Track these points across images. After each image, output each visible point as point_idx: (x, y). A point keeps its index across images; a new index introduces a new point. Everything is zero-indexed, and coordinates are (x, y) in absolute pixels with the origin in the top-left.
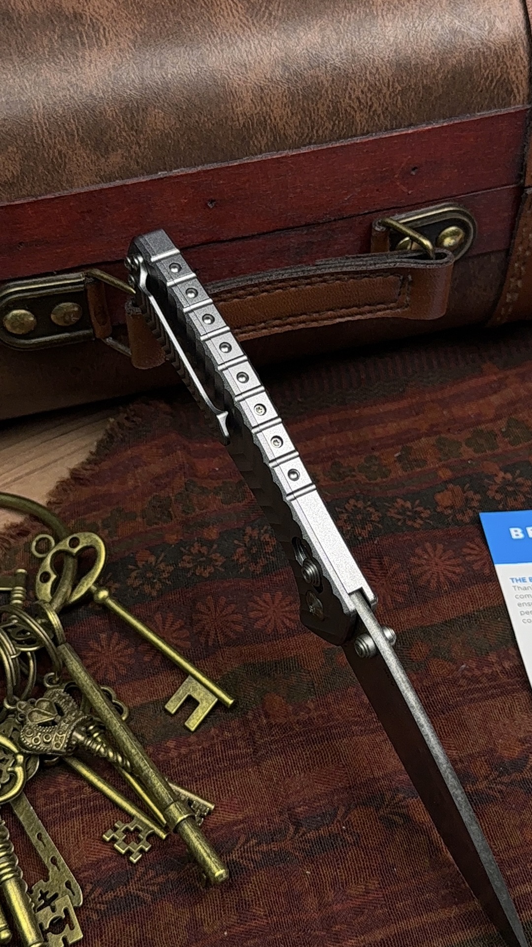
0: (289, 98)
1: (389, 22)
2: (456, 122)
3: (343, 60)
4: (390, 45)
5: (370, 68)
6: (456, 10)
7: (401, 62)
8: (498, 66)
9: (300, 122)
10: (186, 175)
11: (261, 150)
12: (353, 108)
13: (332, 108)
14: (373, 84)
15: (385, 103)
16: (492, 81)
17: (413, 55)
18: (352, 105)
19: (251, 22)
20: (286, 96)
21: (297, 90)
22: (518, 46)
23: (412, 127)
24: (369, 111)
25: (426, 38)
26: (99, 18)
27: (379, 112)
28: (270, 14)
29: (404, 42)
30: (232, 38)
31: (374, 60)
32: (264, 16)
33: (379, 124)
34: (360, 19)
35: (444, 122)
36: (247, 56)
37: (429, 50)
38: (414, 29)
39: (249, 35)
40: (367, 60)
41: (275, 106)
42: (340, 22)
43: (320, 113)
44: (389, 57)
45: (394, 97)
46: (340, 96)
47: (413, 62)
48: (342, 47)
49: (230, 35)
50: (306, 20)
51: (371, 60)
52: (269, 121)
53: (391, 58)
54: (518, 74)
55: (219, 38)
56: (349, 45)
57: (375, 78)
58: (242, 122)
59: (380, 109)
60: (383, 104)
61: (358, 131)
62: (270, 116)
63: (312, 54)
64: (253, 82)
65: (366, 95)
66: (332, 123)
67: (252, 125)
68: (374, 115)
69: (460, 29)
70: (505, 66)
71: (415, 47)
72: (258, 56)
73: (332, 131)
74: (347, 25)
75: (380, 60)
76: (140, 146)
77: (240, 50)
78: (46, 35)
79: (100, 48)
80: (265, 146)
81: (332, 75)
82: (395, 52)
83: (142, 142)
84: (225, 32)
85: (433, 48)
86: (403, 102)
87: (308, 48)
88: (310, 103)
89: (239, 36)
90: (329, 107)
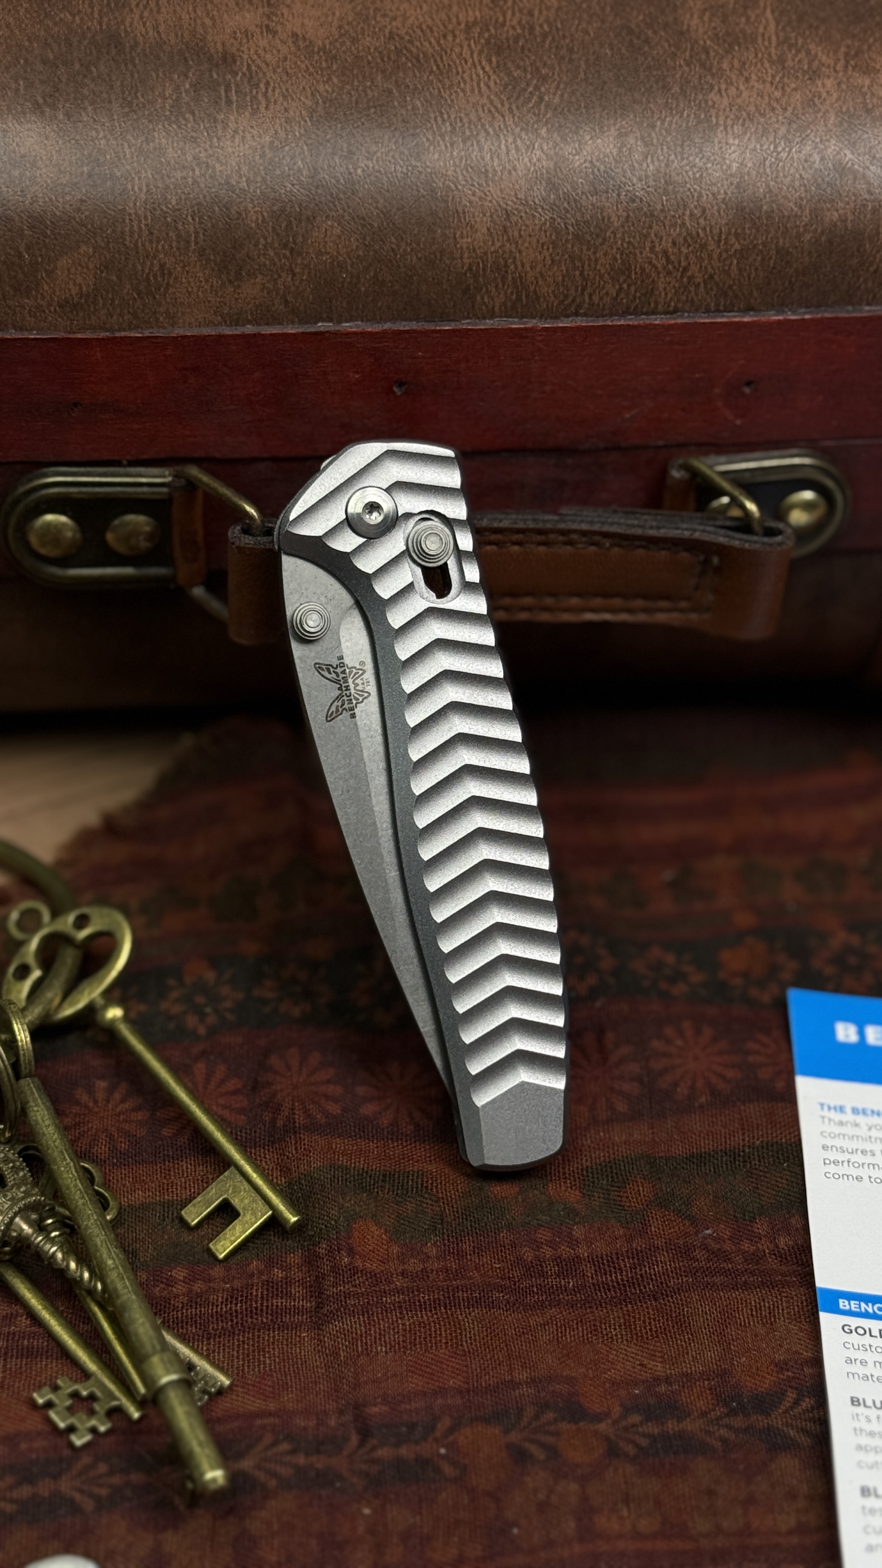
0: (551, 236)
1: (734, 138)
2: (827, 315)
3: (649, 187)
4: (731, 175)
5: (692, 206)
6: (850, 134)
7: (745, 204)
9: (563, 276)
10: (363, 334)
11: (494, 312)
12: (656, 268)
13: (620, 261)
14: (694, 232)
15: (709, 267)
17: (768, 196)
18: (654, 262)
19: (507, 105)
20: (545, 231)
21: (565, 224)
23: (752, 313)
24: (682, 276)
25: (792, 171)
26: (263, 66)
27: (698, 280)
28: (541, 99)
29: (754, 173)
30: (472, 127)
31: (700, 196)
32: (530, 100)
33: (696, 299)
34: (687, 127)
35: (805, 313)
36: (492, 158)
37: (796, 192)
38: (775, 154)
39: (500, 126)
40: (688, 193)
41: (526, 245)
42: (653, 127)
43: (598, 267)
44: (726, 193)
45: (725, 260)
46: (636, 245)
47: (765, 208)
48: (651, 167)
49: (470, 122)
50: (597, 116)
51: (696, 195)
52: (512, 267)
53: (730, 195)
55: (451, 125)
56: (663, 165)
57: (698, 224)
58: (467, 261)
59: (701, 275)
60: (706, 267)
61: (660, 307)
62: (515, 258)
63: (599, 170)
64: (494, 202)
65: (679, 249)
66: (617, 287)
67: (484, 269)
68: (689, 283)
69: (853, 165)
71: (772, 183)
72: (509, 160)
73: (615, 299)
74: (664, 133)
75: (710, 195)
76: (294, 275)
77: (481, 150)
78: (171, 80)
79: (255, 112)
80: (500, 307)
81: (626, 210)
82: (738, 186)
83: (298, 270)
84: (463, 115)
85: (802, 188)
86: (740, 270)
87: (594, 161)
88: (585, 248)
89: (483, 125)
90: (616, 259)
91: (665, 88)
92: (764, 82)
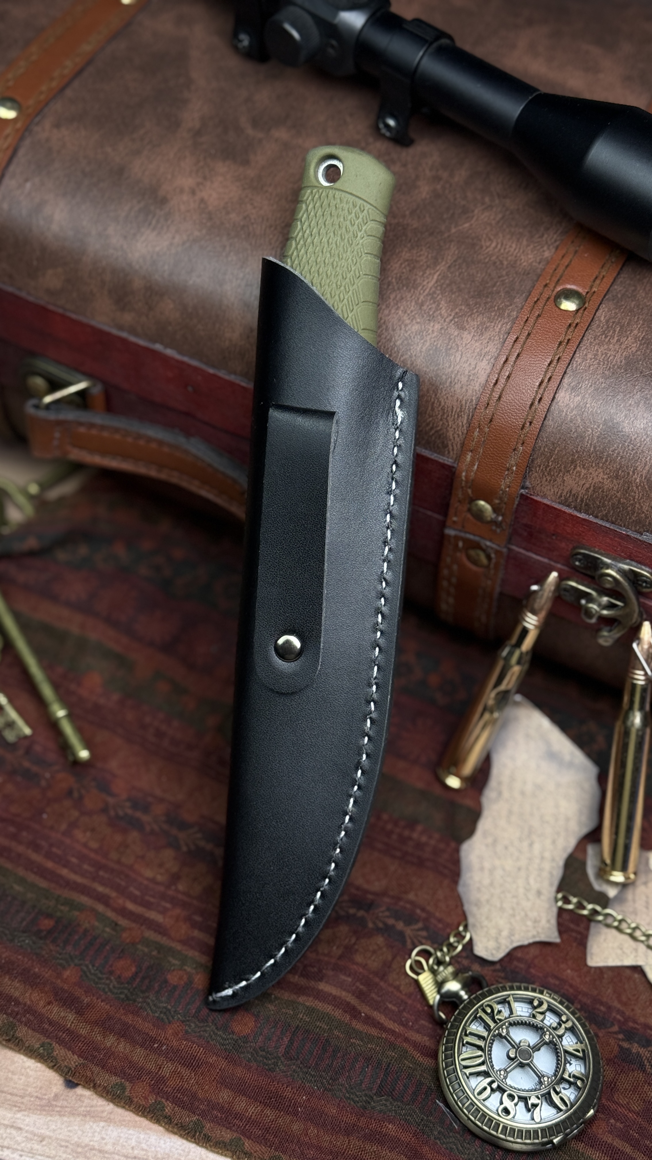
8: (441, 420)
16: (432, 429)
22: (464, 414)
54: (456, 436)
70: (447, 424)
78: (131, 202)
79: (159, 233)
83: (150, 317)
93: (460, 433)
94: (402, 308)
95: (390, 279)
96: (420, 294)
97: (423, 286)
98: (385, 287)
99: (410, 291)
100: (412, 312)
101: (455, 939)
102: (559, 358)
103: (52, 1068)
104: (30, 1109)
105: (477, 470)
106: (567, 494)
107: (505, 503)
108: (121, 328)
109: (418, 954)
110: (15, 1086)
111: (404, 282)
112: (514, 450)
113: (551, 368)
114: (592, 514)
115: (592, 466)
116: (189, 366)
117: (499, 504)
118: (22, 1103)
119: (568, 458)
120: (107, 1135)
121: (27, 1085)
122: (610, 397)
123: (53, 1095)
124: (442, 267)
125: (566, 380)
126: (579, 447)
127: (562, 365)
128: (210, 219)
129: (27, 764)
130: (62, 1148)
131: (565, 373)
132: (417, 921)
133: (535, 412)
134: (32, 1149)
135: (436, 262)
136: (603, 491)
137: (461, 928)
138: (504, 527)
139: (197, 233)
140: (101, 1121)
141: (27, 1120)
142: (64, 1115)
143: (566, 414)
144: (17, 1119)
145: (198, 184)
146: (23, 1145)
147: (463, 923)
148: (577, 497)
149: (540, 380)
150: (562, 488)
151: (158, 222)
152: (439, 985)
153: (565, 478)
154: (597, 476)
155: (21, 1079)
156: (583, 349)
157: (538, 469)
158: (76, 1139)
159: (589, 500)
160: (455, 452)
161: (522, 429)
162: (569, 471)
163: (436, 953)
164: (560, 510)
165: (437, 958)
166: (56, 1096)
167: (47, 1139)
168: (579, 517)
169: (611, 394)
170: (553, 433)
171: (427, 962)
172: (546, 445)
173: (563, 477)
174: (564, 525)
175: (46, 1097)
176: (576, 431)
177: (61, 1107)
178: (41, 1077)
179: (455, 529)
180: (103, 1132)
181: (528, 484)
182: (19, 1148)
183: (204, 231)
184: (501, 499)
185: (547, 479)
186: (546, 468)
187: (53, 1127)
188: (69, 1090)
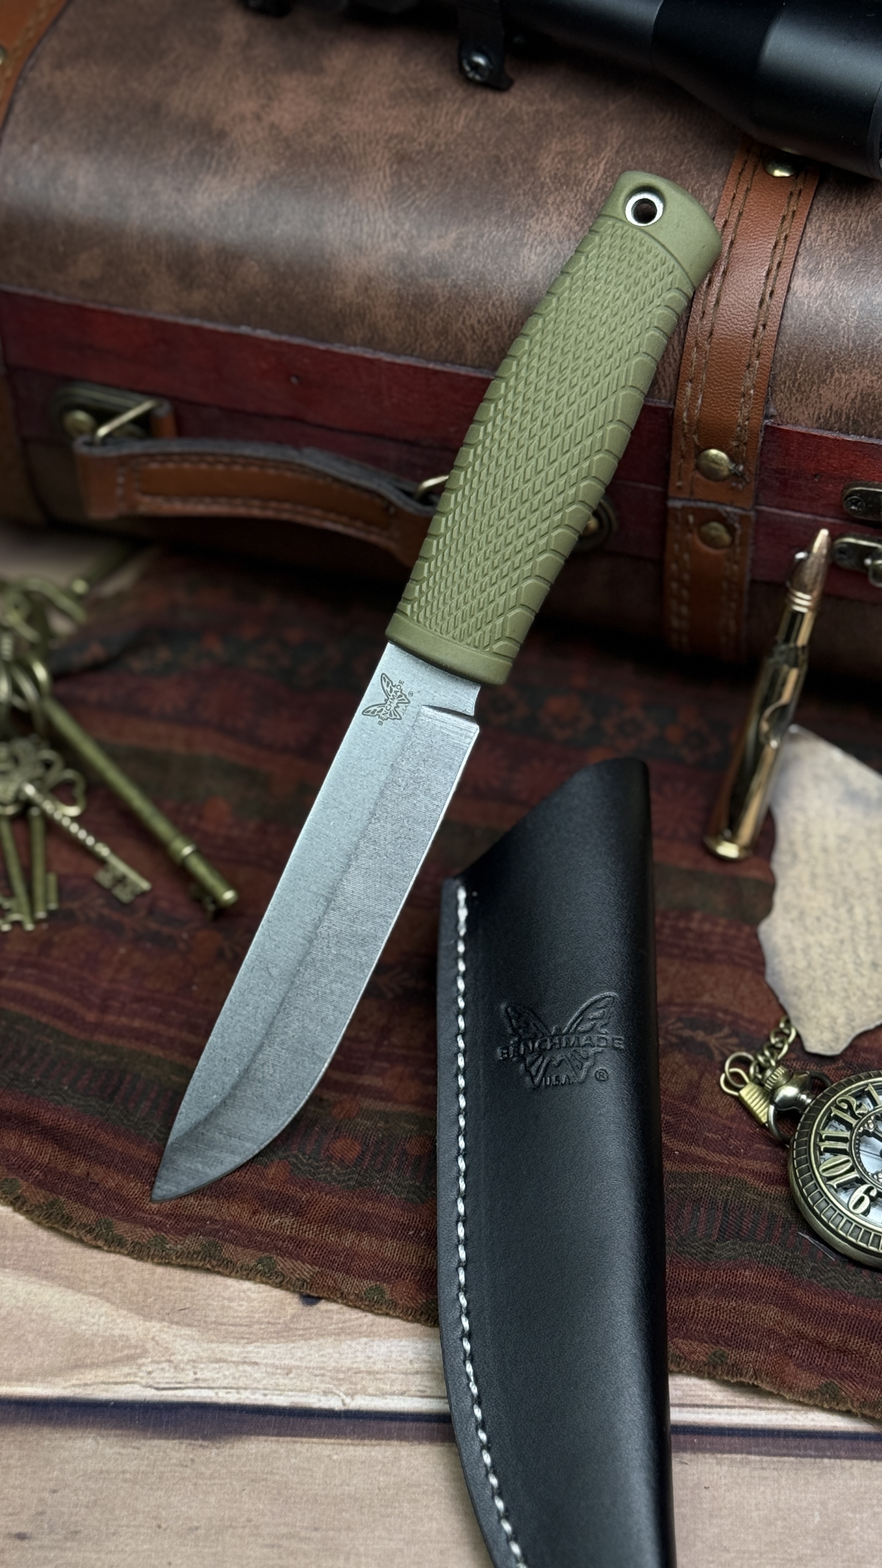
0: (397, 300)
3: (468, 279)
5: (494, 298)
9: (403, 328)
10: (268, 340)
11: (356, 343)
12: (466, 336)
13: (441, 326)
14: (494, 317)
19: (389, 202)
20: (393, 296)
26: (242, 144)
27: (494, 350)
30: (361, 214)
34: (506, 240)
36: (367, 238)
39: (379, 217)
40: (494, 289)
41: (379, 303)
43: (426, 327)
46: (453, 317)
48: (473, 265)
49: (360, 210)
50: (447, 221)
51: (499, 291)
52: (369, 315)
53: (522, 296)
55: (347, 210)
56: (481, 265)
57: (495, 309)
59: (496, 346)
60: (500, 343)
62: (371, 310)
63: (437, 261)
64: (362, 269)
65: (482, 326)
66: (439, 343)
67: (350, 313)
68: (488, 350)
72: (378, 242)
73: (437, 351)
75: (509, 294)
76: (226, 293)
78: (179, 144)
79: (224, 177)
80: (360, 340)
81: (449, 292)
83: (229, 290)
84: (357, 204)
87: (435, 253)
88: (418, 312)
89: (368, 214)
90: (438, 324)
91: (501, 209)
92: (572, 217)
93: (672, 361)
94: (566, 212)
95: (542, 179)
96: (586, 191)
97: (589, 181)
98: (538, 190)
99: (572, 189)
100: (580, 215)
101: (777, 1039)
102: (786, 237)
103: (279, 1286)
104: (263, 1339)
105: (702, 405)
106: (826, 413)
107: (745, 444)
108: (190, 314)
109: (731, 1066)
110: (235, 1315)
111: (562, 180)
112: (749, 366)
113: (778, 251)
114: (864, 434)
115: (854, 367)
116: (290, 346)
117: (738, 446)
118: (251, 1333)
119: (820, 364)
120: (373, 1352)
121: (252, 1311)
122: (862, 274)
123: (289, 1317)
124: (608, 153)
125: (800, 263)
126: (833, 347)
127: (792, 245)
128: (288, 147)
129: (153, 926)
130: (318, 1378)
131: (798, 253)
132: (721, 1027)
133: (768, 310)
134: (278, 1385)
135: (598, 149)
136: (874, 399)
137: (782, 1025)
138: (748, 480)
139: (273, 168)
140: (360, 1337)
141: (263, 1351)
142: (310, 1339)
143: (809, 306)
144: (248, 1352)
145: (263, 107)
146: (264, 1382)
147: (783, 1019)
148: (841, 414)
149: (767, 268)
150: (818, 405)
151: (219, 163)
152: (769, 1095)
153: (821, 392)
154: (864, 379)
155: (242, 1306)
156: (814, 220)
157: (783, 387)
158: (333, 1364)
159: (858, 415)
160: (668, 388)
161: (754, 336)
162: (825, 381)
163: (756, 1058)
164: (821, 437)
165: (759, 1064)
166: (293, 1317)
167: (294, 1371)
168: (849, 441)
169: (863, 270)
170: (795, 334)
171: (748, 1074)
172: (790, 353)
173: (818, 391)
174: (829, 458)
175: (281, 1321)
176: (826, 326)
177: (304, 1329)
178: (268, 1299)
179: (681, 499)
180: (367, 1350)
181: (772, 410)
182: (260, 1386)
183: (283, 164)
184: (738, 439)
185: (797, 399)
186: (794, 383)
187: (299, 1354)
188: (309, 1308)
